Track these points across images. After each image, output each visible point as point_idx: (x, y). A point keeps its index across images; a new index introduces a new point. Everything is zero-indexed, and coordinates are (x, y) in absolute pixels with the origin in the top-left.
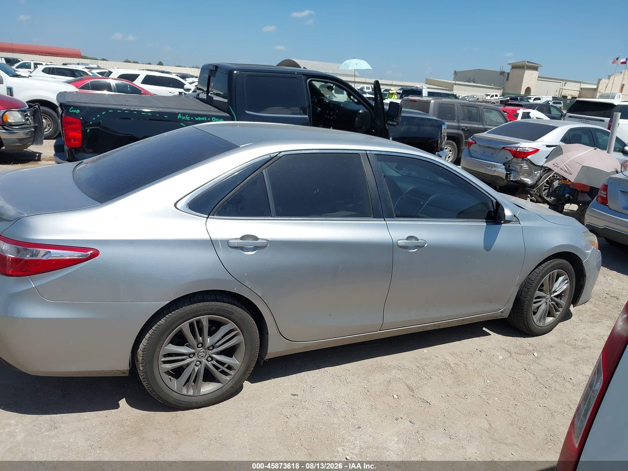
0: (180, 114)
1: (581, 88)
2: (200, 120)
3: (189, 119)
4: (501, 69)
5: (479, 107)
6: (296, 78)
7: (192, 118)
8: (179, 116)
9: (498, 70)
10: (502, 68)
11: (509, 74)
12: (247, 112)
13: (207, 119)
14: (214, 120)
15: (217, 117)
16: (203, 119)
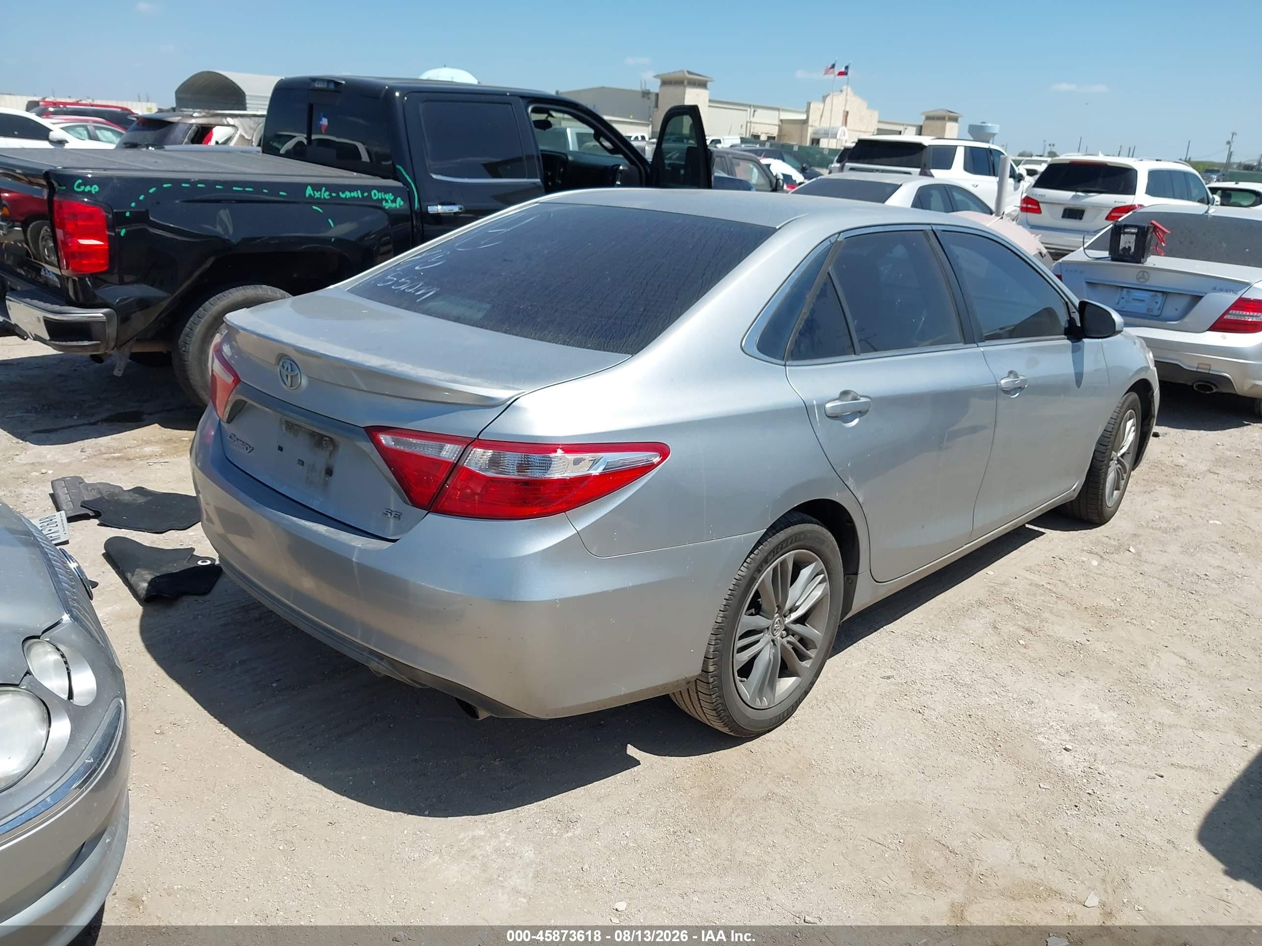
0: (309, 188)
1: (781, 121)
2: (349, 198)
3: (329, 197)
4: (643, 86)
5: (725, 155)
6: (511, 104)
7: (334, 195)
8: (309, 191)
9: (637, 87)
10: (643, 84)
11: (657, 95)
12: (434, 176)
13: (362, 195)
14: (376, 195)
15: (380, 189)
16: (354, 194)
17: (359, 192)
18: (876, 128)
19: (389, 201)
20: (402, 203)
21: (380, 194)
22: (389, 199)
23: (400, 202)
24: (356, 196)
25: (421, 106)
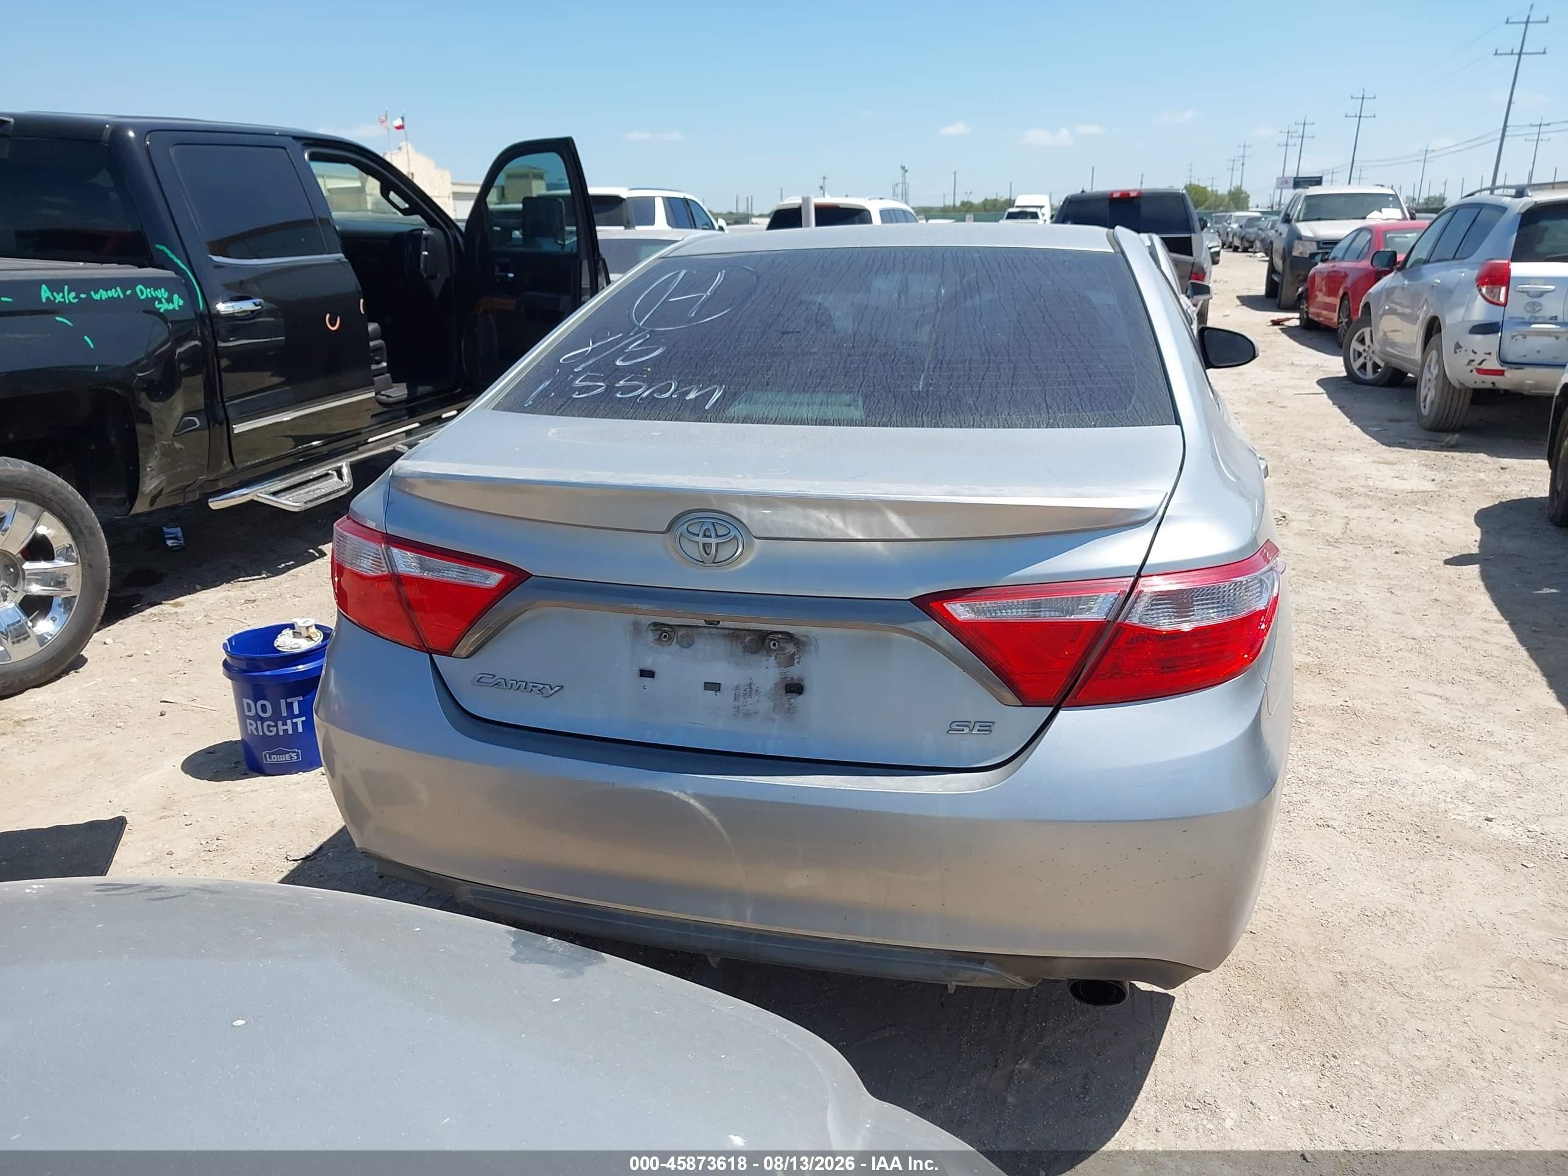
0: (43, 288)
2: (107, 299)
3: (76, 301)
7: (83, 295)
8: (44, 291)
13: (124, 293)
14: (144, 293)
15: (149, 282)
16: (112, 293)
17: (118, 288)
18: (451, 191)
19: (163, 300)
20: (181, 303)
21: (148, 290)
22: (162, 297)
23: (178, 302)
24: (116, 296)
25: (172, 151)
